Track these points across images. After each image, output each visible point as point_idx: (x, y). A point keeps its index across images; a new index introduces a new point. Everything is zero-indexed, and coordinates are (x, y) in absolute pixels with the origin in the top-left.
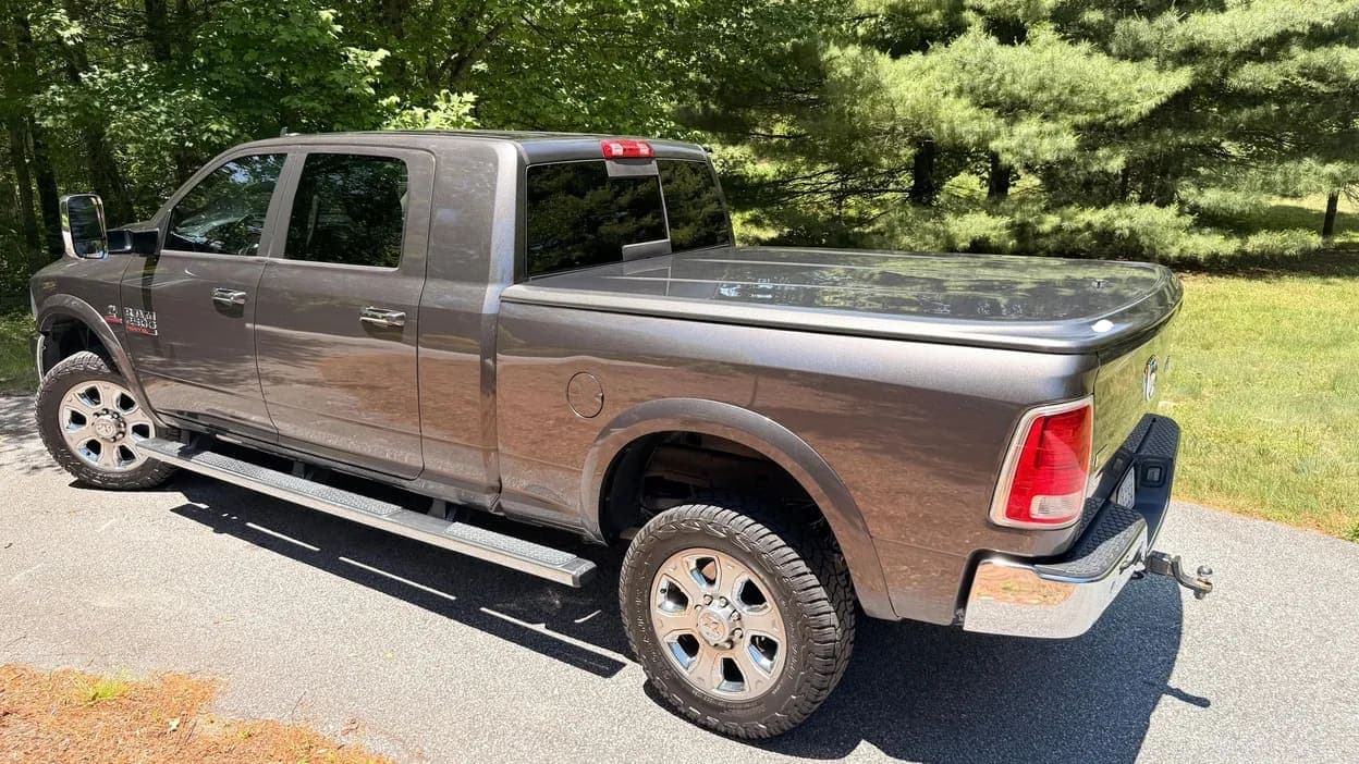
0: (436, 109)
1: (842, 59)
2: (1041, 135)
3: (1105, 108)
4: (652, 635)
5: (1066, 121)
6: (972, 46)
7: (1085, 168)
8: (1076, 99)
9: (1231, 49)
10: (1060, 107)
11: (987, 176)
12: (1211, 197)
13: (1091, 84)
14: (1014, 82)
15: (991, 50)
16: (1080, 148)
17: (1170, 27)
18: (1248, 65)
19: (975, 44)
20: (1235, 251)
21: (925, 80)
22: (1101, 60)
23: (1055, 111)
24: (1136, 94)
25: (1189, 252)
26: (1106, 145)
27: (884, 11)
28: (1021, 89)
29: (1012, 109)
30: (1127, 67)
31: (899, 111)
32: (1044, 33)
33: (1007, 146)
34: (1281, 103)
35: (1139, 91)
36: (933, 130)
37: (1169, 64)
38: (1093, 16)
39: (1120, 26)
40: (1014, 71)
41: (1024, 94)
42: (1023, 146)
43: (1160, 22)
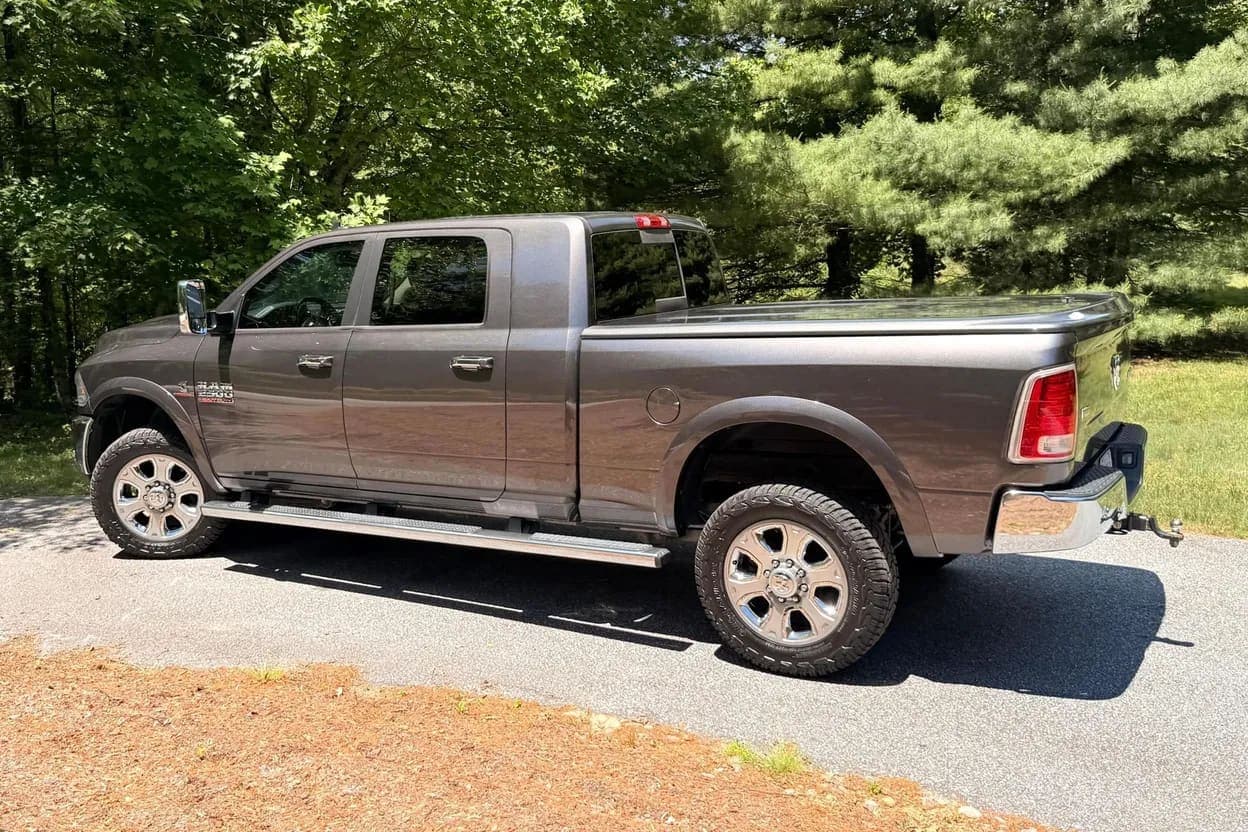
0: (349, 211)
1: (747, 145)
2: (972, 215)
3: (1039, 184)
4: (727, 601)
5: (997, 199)
6: (889, 126)
7: (1023, 248)
8: (1006, 175)
9: (1170, 116)
10: (992, 185)
11: (908, 267)
12: (1165, 275)
13: (1021, 159)
14: (936, 161)
15: (910, 129)
16: (1015, 228)
17: (1101, 96)
18: (1190, 132)
19: (891, 124)
20: (1199, 332)
21: (840, 163)
22: (1029, 134)
23: (983, 189)
24: (1071, 167)
25: (1146, 336)
26: (1043, 222)
27: (785, 95)
28: (945, 168)
29: (938, 189)
30: (1058, 140)
31: (812, 196)
32: (967, 108)
33: (934, 229)
34: (1231, 171)
35: (1074, 164)
36: (851, 215)
37: (1104, 134)
38: (1016, 88)
39: (1046, 97)
40: (935, 149)
41: (948, 173)
42: (952, 228)
43: (1089, 91)
